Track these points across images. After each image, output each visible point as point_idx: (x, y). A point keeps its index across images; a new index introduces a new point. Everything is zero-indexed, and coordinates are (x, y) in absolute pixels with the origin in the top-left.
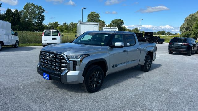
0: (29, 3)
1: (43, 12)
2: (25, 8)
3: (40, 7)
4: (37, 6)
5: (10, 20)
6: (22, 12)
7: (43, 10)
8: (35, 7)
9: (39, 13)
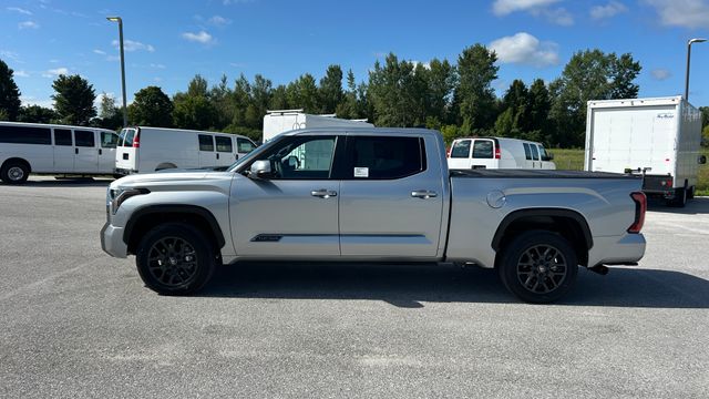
0: (585, 51)
1: (633, 77)
2: (568, 70)
3: (625, 58)
4: (613, 56)
5: (518, 114)
6: (558, 84)
7: (636, 68)
8: (605, 63)
9: (618, 79)
